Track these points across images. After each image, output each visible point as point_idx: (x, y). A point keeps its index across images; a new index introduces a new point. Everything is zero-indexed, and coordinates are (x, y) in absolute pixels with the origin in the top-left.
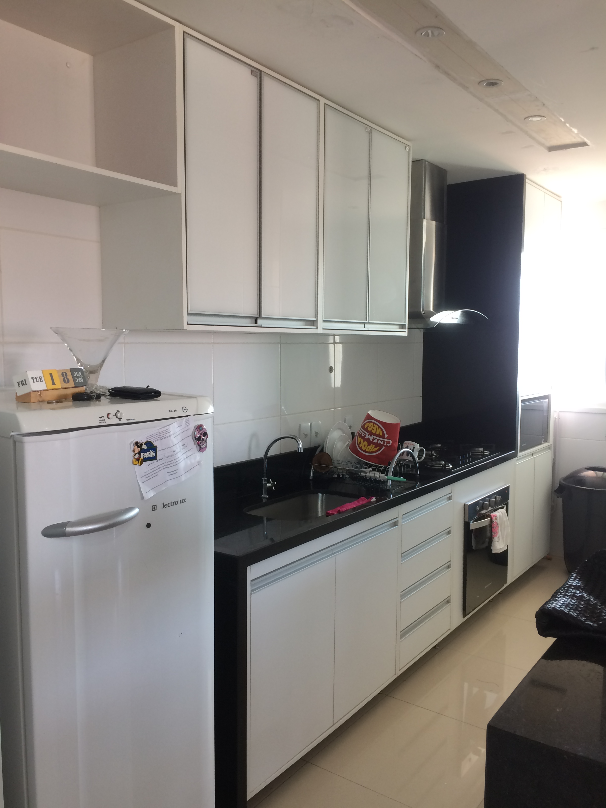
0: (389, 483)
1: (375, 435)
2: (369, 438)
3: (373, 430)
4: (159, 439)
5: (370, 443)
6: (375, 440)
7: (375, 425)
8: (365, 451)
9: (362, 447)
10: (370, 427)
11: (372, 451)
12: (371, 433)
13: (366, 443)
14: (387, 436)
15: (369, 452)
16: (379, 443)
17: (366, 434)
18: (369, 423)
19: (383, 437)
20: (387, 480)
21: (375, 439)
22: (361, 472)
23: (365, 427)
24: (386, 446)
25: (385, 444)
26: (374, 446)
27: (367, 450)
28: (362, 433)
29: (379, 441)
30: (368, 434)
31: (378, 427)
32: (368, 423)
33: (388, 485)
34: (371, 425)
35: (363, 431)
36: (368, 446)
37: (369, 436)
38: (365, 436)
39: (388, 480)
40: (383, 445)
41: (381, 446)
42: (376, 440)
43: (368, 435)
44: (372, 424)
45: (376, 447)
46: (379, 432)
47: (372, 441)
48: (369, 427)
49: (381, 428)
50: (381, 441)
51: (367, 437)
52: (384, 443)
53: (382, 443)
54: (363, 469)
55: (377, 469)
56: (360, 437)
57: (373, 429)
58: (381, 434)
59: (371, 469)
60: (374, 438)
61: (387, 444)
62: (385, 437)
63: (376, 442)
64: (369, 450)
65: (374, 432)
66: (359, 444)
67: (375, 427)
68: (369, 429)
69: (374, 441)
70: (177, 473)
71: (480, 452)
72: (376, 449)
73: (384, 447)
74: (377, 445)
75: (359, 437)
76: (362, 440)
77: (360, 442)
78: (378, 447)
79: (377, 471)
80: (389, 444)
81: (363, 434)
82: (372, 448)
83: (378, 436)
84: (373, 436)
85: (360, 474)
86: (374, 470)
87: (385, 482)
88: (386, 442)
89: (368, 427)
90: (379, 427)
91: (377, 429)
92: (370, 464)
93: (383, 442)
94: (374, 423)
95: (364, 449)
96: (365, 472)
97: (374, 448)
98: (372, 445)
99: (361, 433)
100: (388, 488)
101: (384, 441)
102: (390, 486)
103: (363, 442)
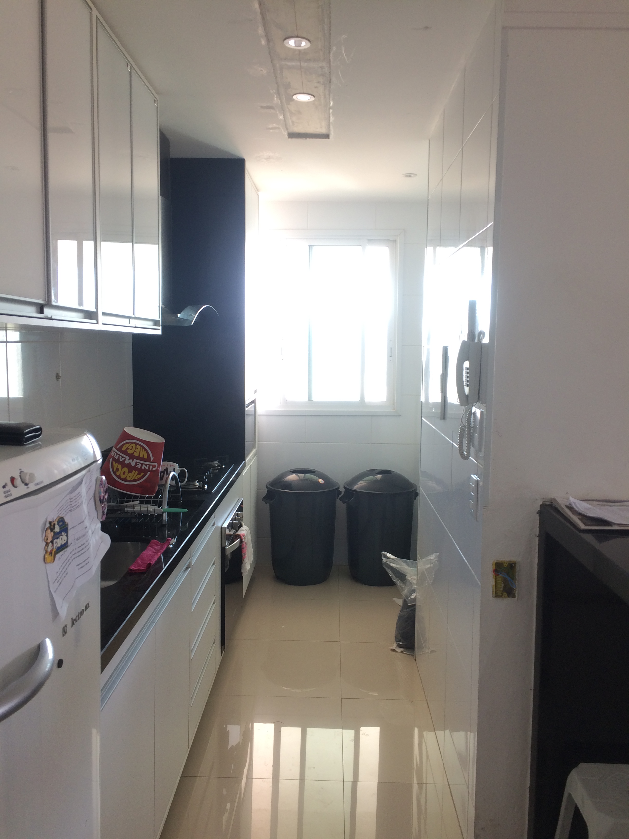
0: (165, 516)
1: (138, 458)
2: (130, 463)
3: (135, 453)
4: (69, 511)
5: (131, 469)
6: (138, 465)
7: (137, 446)
8: (125, 480)
9: (120, 475)
10: (131, 448)
11: (134, 479)
12: (132, 457)
13: (126, 469)
14: (153, 458)
15: (131, 480)
16: (143, 468)
17: (126, 458)
18: (130, 444)
19: (148, 460)
20: (161, 513)
21: (138, 463)
22: (127, 507)
23: (124, 449)
24: (152, 471)
25: (151, 469)
26: (137, 472)
27: (128, 478)
28: (119, 457)
29: (143, 465)
30: (128, 458)
31: (142, 448)
32: (128, 444)
33: (164, 519)
34: (132, 446)
35: (120, 455)
36: (129, 473)
37: (131, 461)
38: (124, 460)
39: (163, 512)
40: (149, 470)
41: (145, 471)
42: (140, 465)
43: (129, 460)
44: (134, 445)
45: (139, 474)
46: (143, 454)
47: (134, 466)
48: (129, 449)
49: (146, 450)
50: (146, 465)
51: (127, 462)
52: (149, 468)
53: (147, 468)
54: (126, 503)
55: (146, 500)
56: (116, 463)
57: (135, 451)
58: (146, 457)
59: (138, 502)
60: (136, 462)
61: (152, 468)
62: (151, 461)
63: (140, 467)
64: (131, 477)
65: (136, 454)
66: (116, 471)
67: (137, 448)
68: (130, 452)
69: (137, 467)
70: (88, 562)
71: (217, 466)
72: (139, 476)
73: (149, 473)
74: (140, 471)
75: (114, 462)
76: (120, 467)
77: (117, 469)
78: (142, 474)
79: (145, 504)
80: (155, 468)
81: (121, 459)
82: (134, 476)
83: (143, 459)
84: (135, 460)
85: (126, 509)
86: (141, 503)
87: (161, 516)
88: (151, 466)
89: (127, 449)
90: (144, 448)
91: (141, 451)
92: (133, 495)
93: (148, 466)
94: (136, 444)
95: (123, 477)
96: (133, 507)
97: (138, 474)
98: (134, 471)
99: (117, 458)
100: (164, 523)
101: (150, 465)
102: (166, 520)
103: (122, 468)
